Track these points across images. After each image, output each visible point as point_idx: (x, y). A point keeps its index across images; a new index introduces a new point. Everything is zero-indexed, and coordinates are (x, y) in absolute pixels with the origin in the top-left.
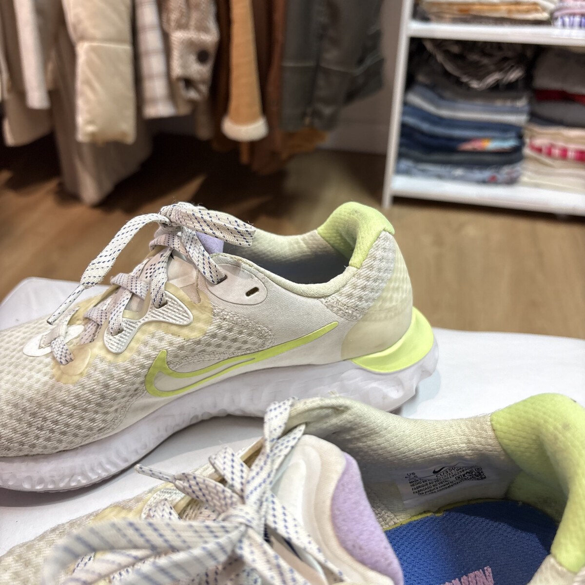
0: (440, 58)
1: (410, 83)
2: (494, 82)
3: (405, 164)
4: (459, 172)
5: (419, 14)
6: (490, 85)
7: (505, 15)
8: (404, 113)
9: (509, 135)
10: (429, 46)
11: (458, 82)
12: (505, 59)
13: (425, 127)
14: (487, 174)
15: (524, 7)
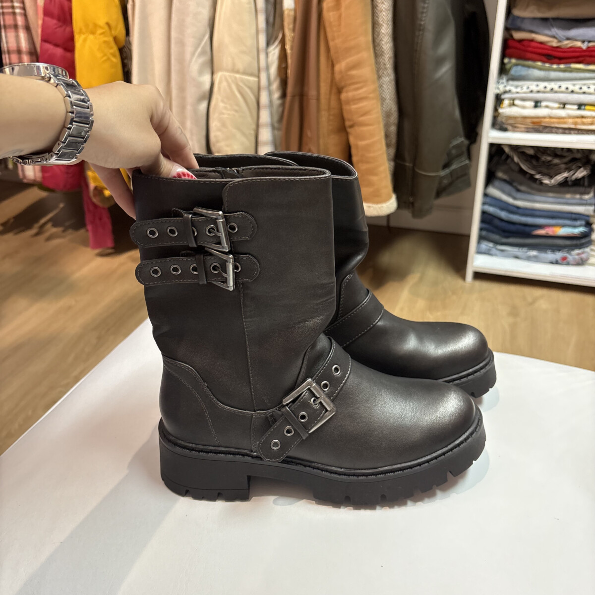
0: (516, 159)
1: (490, 178)
2: (562, 179)
3: (485, 245)
4: (533, 253)
5: (499, 124)
6: (559, 181)
7: (573, 126)
8: (484, 204)
9: (578, 223)
10: (507, 150)
11: (532, 178)
12: (574, 160)
13: (503, 215)
14: (559, 255)
15: (589, 120)
